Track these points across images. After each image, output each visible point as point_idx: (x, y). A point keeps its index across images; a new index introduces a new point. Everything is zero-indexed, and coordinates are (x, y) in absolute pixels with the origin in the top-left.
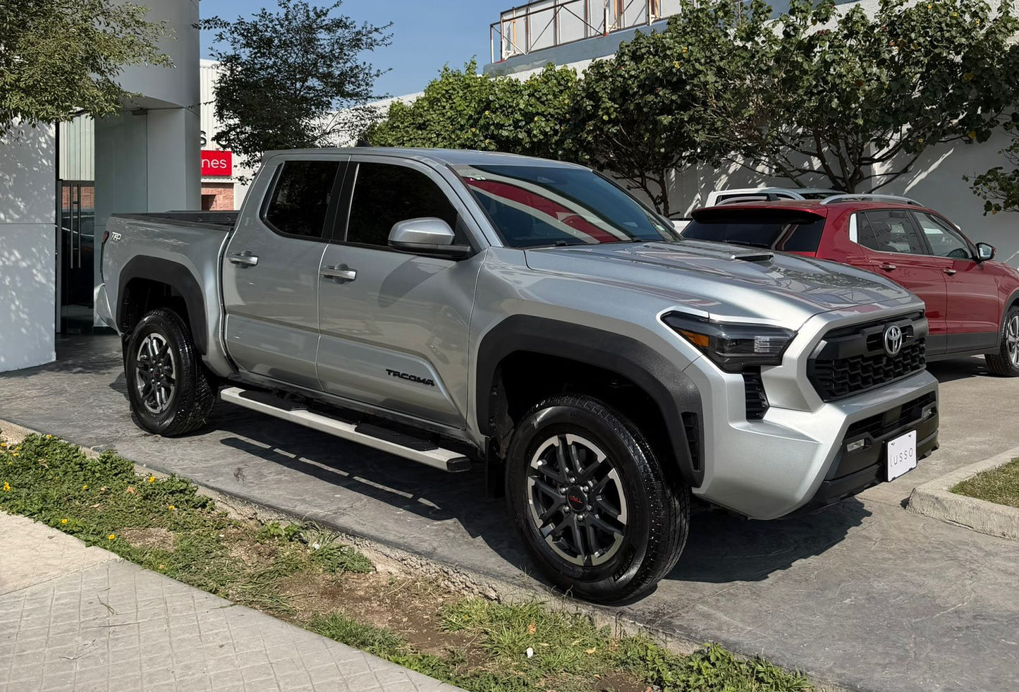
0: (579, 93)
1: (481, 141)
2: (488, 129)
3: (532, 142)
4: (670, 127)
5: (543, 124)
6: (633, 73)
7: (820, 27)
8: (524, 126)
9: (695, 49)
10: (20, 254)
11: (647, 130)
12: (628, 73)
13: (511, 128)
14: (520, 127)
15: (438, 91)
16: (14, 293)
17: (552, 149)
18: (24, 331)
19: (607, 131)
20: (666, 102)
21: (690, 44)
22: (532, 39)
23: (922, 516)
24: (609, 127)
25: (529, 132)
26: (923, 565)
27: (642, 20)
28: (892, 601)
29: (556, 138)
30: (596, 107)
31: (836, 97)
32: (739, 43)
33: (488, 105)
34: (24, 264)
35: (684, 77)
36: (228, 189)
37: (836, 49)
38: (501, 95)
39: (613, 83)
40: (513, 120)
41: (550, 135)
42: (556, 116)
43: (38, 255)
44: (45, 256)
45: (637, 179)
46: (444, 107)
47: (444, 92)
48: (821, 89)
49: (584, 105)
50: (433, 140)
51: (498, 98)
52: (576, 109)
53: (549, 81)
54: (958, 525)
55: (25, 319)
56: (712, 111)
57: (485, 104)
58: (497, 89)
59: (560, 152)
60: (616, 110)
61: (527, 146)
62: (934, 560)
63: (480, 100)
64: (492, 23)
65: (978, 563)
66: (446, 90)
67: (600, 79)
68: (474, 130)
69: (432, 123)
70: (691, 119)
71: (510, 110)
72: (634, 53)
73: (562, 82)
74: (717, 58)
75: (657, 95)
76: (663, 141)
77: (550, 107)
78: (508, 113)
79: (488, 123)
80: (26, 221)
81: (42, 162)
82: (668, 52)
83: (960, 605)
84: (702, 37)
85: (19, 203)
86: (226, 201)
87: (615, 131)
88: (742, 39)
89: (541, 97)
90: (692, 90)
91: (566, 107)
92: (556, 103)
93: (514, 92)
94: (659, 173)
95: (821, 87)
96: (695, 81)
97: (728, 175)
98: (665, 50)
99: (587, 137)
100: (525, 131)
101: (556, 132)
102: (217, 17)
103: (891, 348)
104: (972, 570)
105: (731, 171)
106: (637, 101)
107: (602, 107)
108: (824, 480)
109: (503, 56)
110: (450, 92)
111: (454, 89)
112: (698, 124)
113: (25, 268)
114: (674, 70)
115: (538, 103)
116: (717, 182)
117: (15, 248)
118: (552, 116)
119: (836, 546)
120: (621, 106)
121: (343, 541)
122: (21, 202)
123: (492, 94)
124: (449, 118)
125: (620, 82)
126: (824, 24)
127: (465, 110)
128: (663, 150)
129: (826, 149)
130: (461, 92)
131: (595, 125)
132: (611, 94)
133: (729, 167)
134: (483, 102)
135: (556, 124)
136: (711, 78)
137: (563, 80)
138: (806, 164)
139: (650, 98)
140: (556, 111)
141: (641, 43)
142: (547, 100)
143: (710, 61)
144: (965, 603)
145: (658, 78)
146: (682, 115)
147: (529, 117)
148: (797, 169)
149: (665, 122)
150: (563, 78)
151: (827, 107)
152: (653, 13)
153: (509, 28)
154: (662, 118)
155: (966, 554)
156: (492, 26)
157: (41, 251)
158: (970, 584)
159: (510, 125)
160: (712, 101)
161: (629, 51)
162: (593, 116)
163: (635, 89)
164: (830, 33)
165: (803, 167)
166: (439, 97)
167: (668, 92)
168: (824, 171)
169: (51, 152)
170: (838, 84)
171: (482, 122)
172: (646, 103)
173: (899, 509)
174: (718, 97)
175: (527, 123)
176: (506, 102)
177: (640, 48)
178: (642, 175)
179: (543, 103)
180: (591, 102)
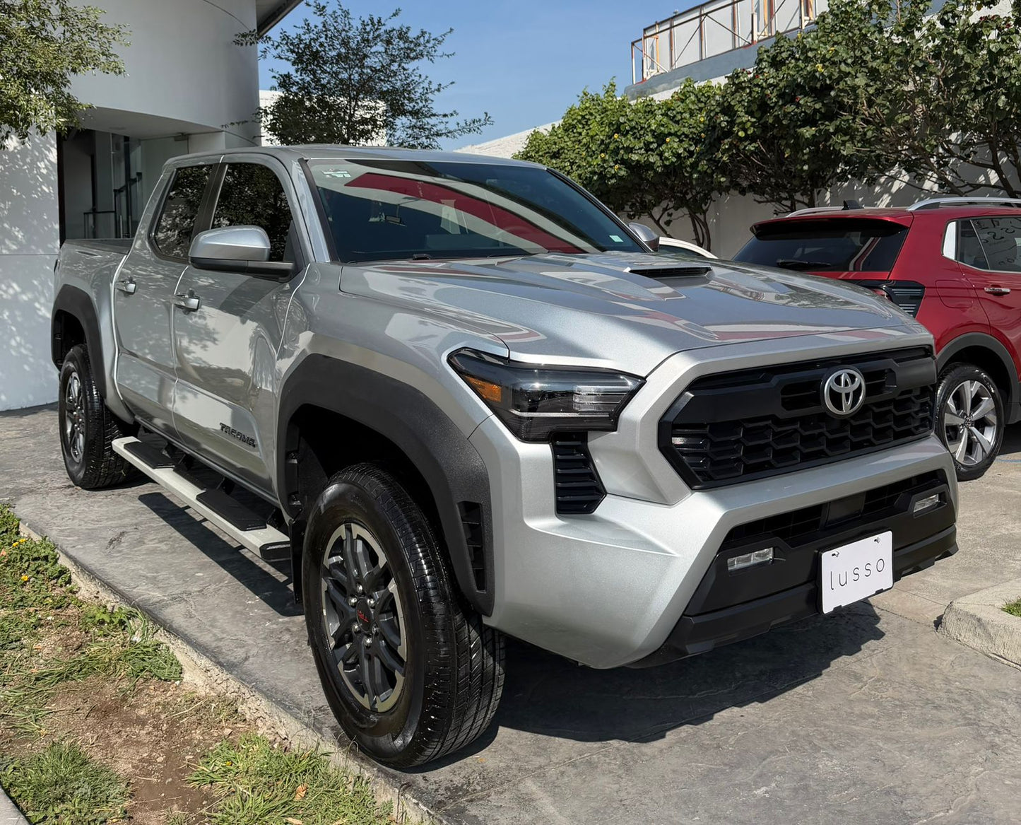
0: (712, 108)
1: (611, 167)
2: (617, 154)
3: (664, 166)
4: (814, 141)
5: (675, 145)
6: (771, 81)
7: (985, 11)
8: (656, 148)
9: (841, 49)
10: (19, 286)
11: (788, 145)
12: (766, 82)
13: (643, 151)
14: (652, 150)
15: (573, 117)
16: (14, 329)
17: (688, 172)
18: (26, 367)
19: (744, 149)
20: (808, 112)
21: (836, 43)
22: (676, 53)
23: (956, 644)
24: (746, 144)
25: (661, 155)
26: (917, 731)
27: (795, 24)
28: (832, 797)
29: (692, 160)
30: (731, 123)
31: (1003, 94)
32: (897, 40)
33: (618, 129)
34: (24, 297)
35: (828, 82)
37: (1005, 37)
38: (631, 116)
39: (750, 94)
40: (644, 143)
41: (684, 158)
42: (690, 136)
43: (40, 288)
44: (49, 287)
45: (784, 202)
46: (580, 134)
47: (579, 118)
48: (986, 85)
49: (718, 121)
50: (567, 169)
51: (628, 120)
52: (712, 127)
53: (687, 98)
54: (1006, 662)
55: (27, 356)
56: (862, 119)
57: (615, 127)
58: (628, 110)
59: (695, 176)
60: (753, 124)
61: (659, 170)
62: (940, 722)
63: (611, 123)
64: (633, 40)
65: (1010, 733)
66: (581, 115)
67: (736, 91)
68: (603, 155)
69: (566, 151)
70: (838, 130)
71: (642, 132)
72: (774, 58)
73: (703, 99)
74: (868, 58)
75: (798, 105)
76: (806, 157)
77: (684, 126)
78: (640, 135)
79: (618, 147)
80: (25, 252)
81: (42, 190)
82: (810, 54)
83: (942, 814)
84: (850, 34)
85: (16, 233)
87: (753, 149)
88: (898, 34)
89: (675, 116)
90: (837, 96)
91: (702, 126)
92: (692, 121)
93: (649, 112)
94: (807, 195)
95: (987, 83)
96: (841, 86)
97: (891, 194)
98: (807, 52)
99: (722, 157)
100: (657, 154)
101: (691, 153)
103: (838, 404)
104: (993, 746)
105: (894, 190)
106: (776, 113)
107: (737, 121)
108: (683, 614)
109: (645, 76)
110: (587, 117)
111: (591, 114)
112: (845, 135)
113: (25, 301)
114: (817, 74)
115: (671, 122)
116: (879, 203)
117: (14, 281)
118: (686, 136)
119: (799, 689)
120: (759, 119)
121: (161, 637)
122: (18, 231)
123: (622, 116)
124: (585, 145)
125: (758, 93)
126: (991, 8)
127: (597, 134)
128: (806, 167)
129: (1005, 159)
130: (598, 117)
131: (731, 144)
132: (749, 107)
133: (892, 186)
134: (613, 125)
135: (691, 145)
136: (861, 81)
137: (703, 97)
138: (982, 179)
139: (790, 108)
140: (692, 130)
141: (781, 47)
142: (682, 119)
143: (860, 62)
144: (951, 812)
145: (798, 85)
146: (826, 125)
147: (661, 138)
148: (968, 184)
149: (807, 135)
150: (703, 95)
151: (992, 106)
152: (807, 14)
153: (652, 45)
154: (803, 130)
155: (995, 716)
156: (633, 44)
157: (43, 283)
158: (977, 774)
159: (640, 149)
160: (863, 108)
161: (768, 56)
162: (729, 133)
163: (774, 100)
164: (999, 18)
165: (978, 182)
166: (574, 123)
167: (810, 99)
168: (1001, 185)
169: (52, 178)
170: (1007, 78)
171: (612, 147)
172: (786, 115)
173: (929, 629)
174: (871, 103)
175: (659, 145)
176: (637, 123)
177: (781, 53)
178: (791, 198)
179: (677, 122)
180: (727, 118)
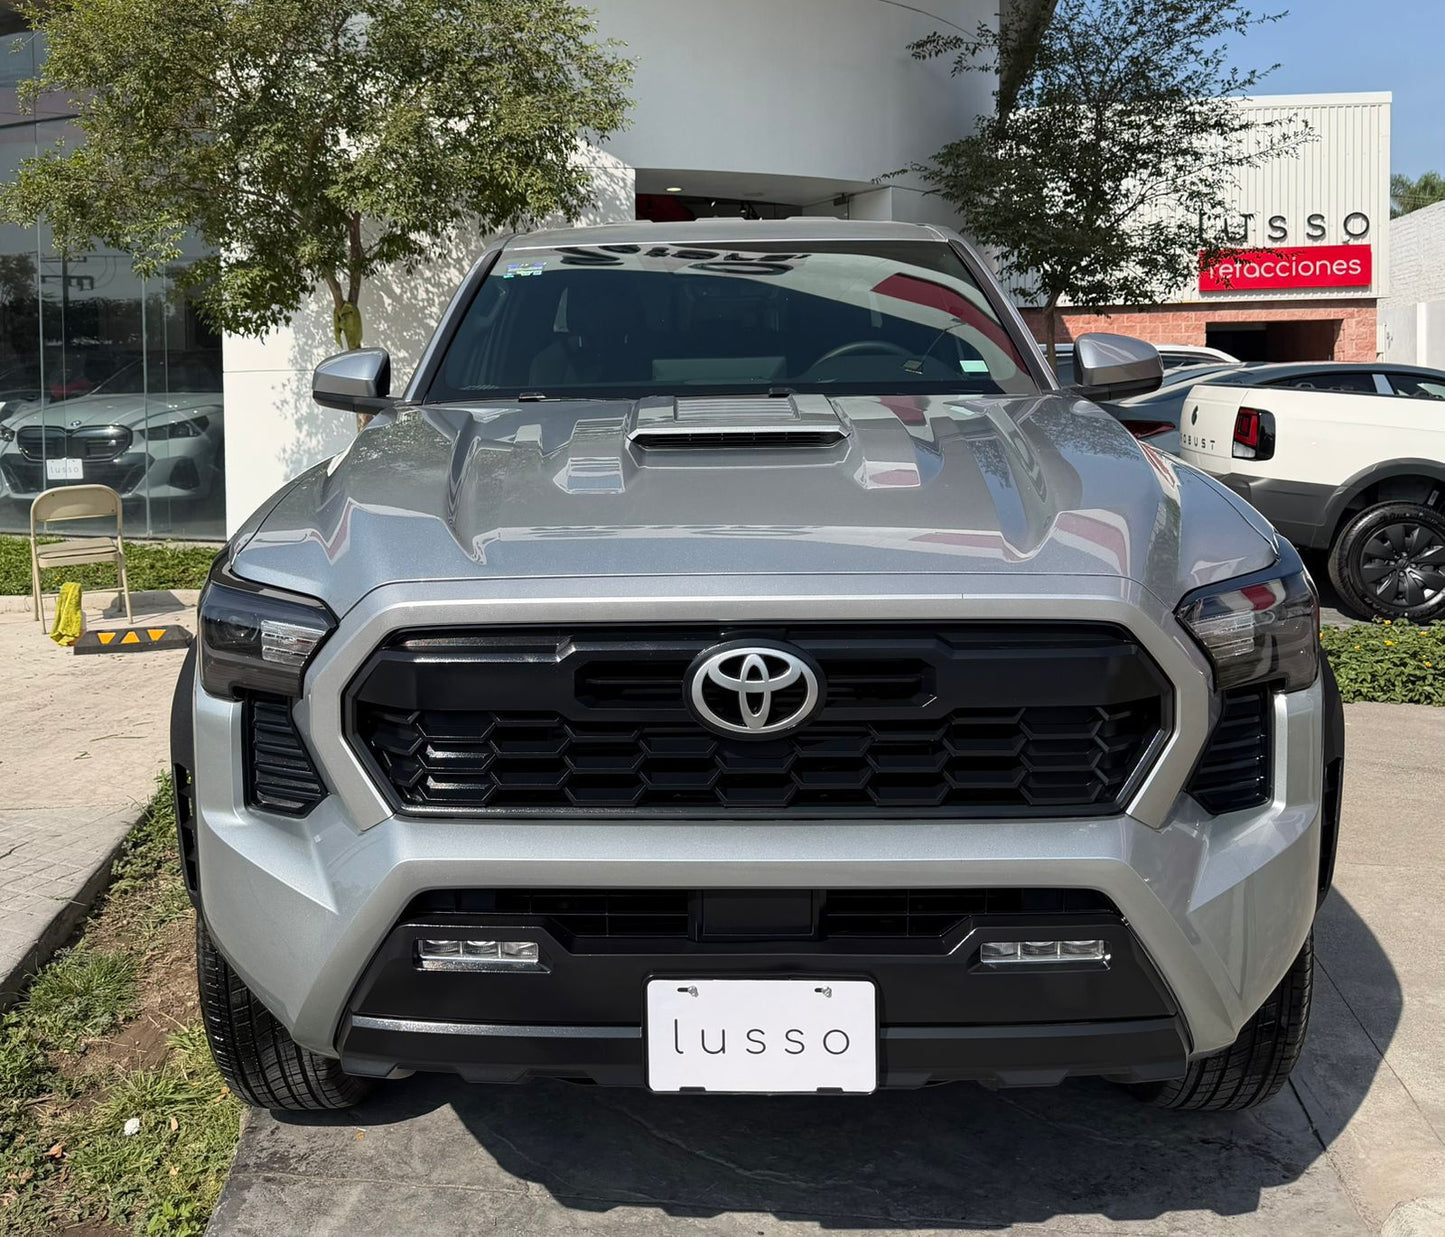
36: (1364, 309)
86: (1362, 330)
102: (935, 33)
